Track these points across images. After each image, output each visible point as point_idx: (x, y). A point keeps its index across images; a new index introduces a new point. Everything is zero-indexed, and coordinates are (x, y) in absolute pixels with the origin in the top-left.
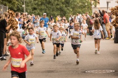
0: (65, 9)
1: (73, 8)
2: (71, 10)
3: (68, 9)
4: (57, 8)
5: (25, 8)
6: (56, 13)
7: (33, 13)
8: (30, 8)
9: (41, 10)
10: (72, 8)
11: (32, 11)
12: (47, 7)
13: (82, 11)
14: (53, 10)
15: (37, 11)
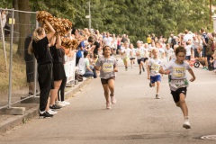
0: (164, 22)
1: (178, 20)
2: (175, 23)
3: (169, 22)
4: (149, 21)
5: (90, 21)
6: (147, 30)
7: (105, 29)
8: (100, 20)
9: (120, 23)
10: (176, 20)
11: (102, 26)
12: (131, 19)
13: (196, 26)
14: (142, 25)
15: (113, 26)
